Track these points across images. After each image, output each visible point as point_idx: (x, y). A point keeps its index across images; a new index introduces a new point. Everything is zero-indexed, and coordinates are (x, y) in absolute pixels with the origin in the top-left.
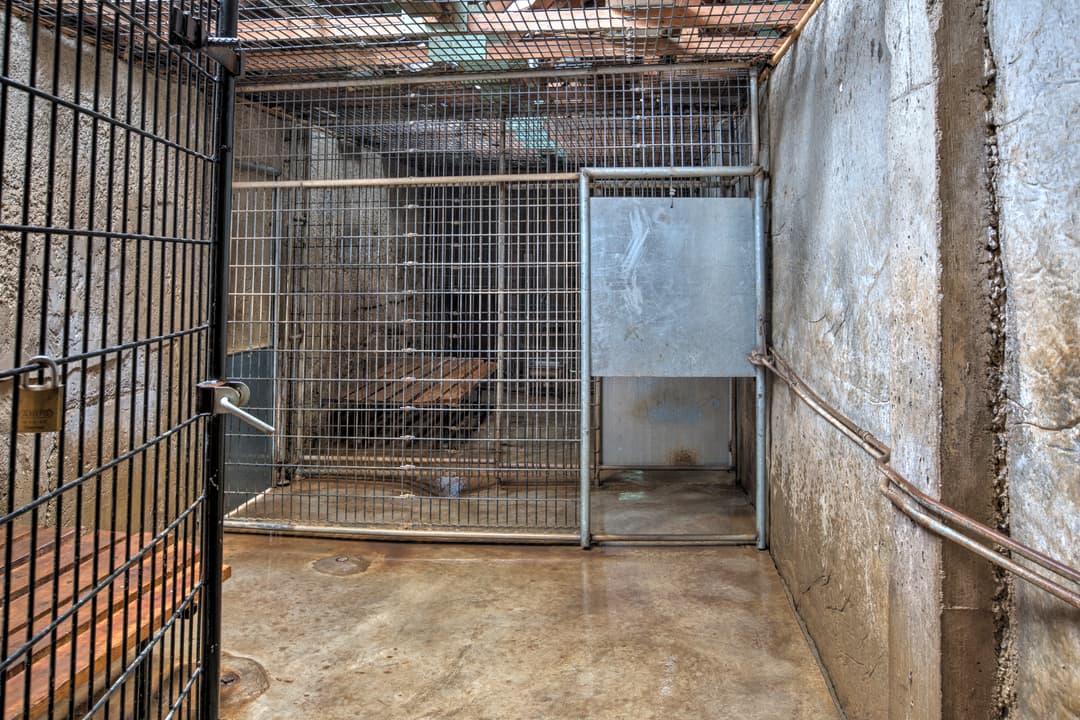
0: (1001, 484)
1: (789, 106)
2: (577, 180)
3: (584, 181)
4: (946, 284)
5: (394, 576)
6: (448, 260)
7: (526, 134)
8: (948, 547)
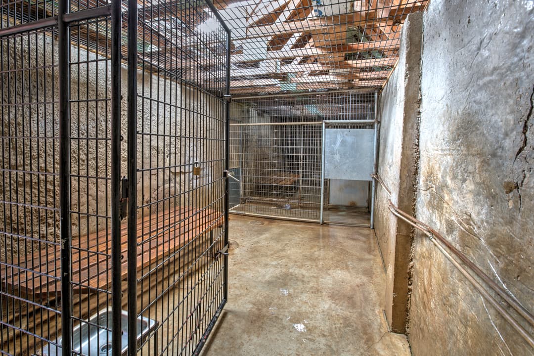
0: (415, 205)
1: (385, 101)
2: (322, 124)
3: (324, 124)
4: (403, 154)
5: (270, 226)
6: (281, 145)
7: (311, 110)
8: (399, 219)
